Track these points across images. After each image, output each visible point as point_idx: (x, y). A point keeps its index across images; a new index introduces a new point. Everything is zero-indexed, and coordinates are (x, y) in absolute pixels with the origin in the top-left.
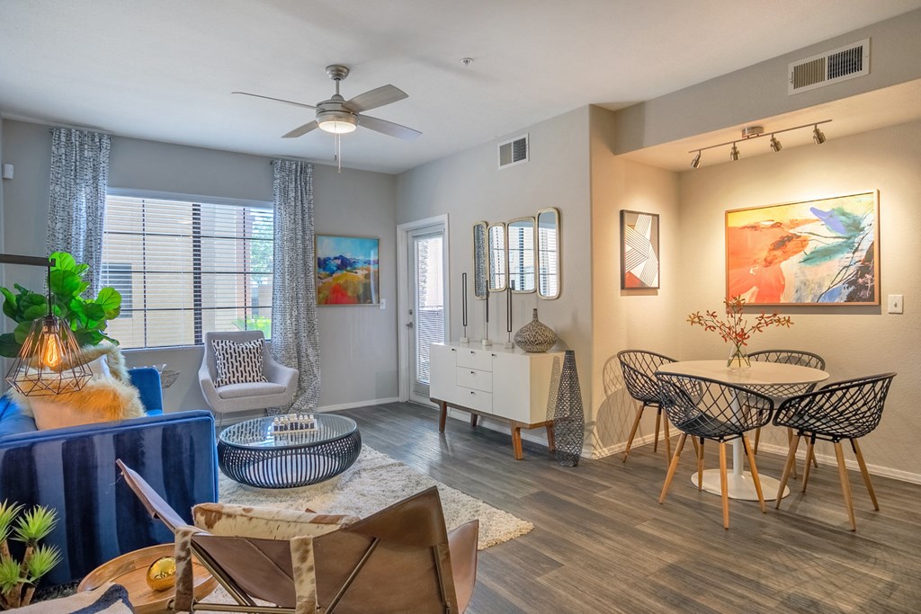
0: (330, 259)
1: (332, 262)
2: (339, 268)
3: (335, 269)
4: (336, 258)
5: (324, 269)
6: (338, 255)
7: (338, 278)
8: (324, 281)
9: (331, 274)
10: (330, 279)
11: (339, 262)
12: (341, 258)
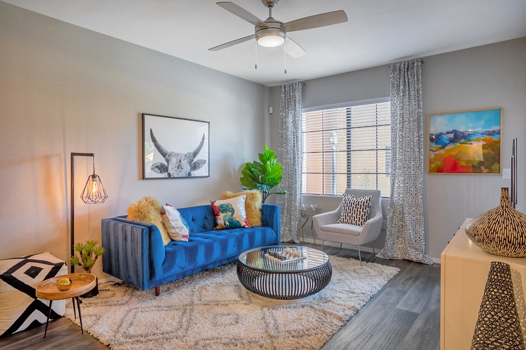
0: (441, 134)
1: (445, 137)
2: (452, 141)
3: (448, 142)
4: (448, 133)
5: (436, 143)
6: (451, 130)
7: (451, 150)
8: (436, 153)
9: (443, 147)
10: (443, 151)
11: (452, 136)
12: (455, 132)
